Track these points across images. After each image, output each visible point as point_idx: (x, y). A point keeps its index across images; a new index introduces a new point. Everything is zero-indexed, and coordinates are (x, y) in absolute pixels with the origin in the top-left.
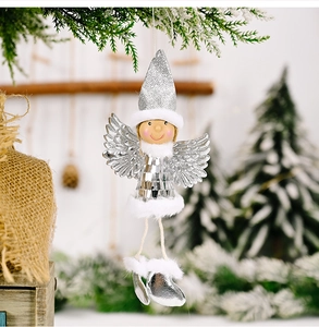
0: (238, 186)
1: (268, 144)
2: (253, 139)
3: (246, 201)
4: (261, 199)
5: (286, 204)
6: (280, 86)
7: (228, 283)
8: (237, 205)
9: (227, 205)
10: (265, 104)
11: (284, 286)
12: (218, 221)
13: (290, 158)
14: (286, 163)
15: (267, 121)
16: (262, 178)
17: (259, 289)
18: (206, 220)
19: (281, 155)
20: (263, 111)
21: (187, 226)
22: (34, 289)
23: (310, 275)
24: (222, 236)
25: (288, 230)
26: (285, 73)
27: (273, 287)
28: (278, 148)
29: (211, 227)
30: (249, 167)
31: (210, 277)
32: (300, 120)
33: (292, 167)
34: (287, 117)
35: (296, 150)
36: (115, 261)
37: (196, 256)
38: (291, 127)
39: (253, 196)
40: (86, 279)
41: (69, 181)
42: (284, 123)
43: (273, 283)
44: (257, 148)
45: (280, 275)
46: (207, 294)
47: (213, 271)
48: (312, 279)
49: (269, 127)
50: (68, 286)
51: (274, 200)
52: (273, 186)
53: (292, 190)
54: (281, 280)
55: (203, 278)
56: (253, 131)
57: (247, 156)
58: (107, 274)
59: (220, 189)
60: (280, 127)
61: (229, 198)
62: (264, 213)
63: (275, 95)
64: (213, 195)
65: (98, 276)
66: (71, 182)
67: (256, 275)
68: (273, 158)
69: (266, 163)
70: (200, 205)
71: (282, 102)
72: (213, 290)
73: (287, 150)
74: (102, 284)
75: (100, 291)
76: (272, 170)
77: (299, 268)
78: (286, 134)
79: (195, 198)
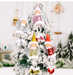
0: (66, 49)
2: (68, 42)
4: (69, 51)
6: (71, 34)
8: (66, 52)
9: (64, 52)
12: (63, 54)
18: (61, 54)
19: (72, 44)
20: (69, 38)
24: (64, 56)
26: (72, 32)
30: (67, 46)
49: (70, 40)
57: (67, 44)
60: (71, 40)
61: (64, 51)
64: (62, 50)
71: (72, 36)
79: (59, 51)
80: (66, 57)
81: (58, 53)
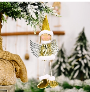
0: (71, 60)
1: (79, 48)
2: (75, 47)
3: (73, 64)
4: (77, 63)
5: (83, 65)
6: (82, 33)
7: (66, 86)
9: (68, 65)
10: (78, 37)
11: (81, 87)
12: (65, 69)
13: (85, 52)
14: (83, 54)
15: (79, 42)
16: (77, 58)
17: (74, 88)
18: (62, 69)
19: (82, 51)
21: (57, 70)
22: (7, 90)
23: (88, 84)
24: (67, 73)
25: (84, 71)
26: (84, 29)
27: (78, 88)
28: (81, 49)
29: (63, 71)
30: (74, 54)
31: (62, 85)
32: (88, 42)
33: (85, 54)
34: (84, 41)
35: (86, 50)
36: (37, 80)
37: (58, 79)
38: (85, 44)
39: (75, 62)
40: (29, 85)
41: (26, 58)
42: (83, 43)
43: (78, 86)
44: (76, 49)
45: (80, 84)
46: (61, 89)
47: (62, 83)
48: (88, 86)
49: (79, 44)
50: (24, 87)
51: (80, 63)
52: (80, 60)
53: (85, 61)
54: (81, 86)
55: (60, 85)
56: (75, 45)
57: (73, 52)
58: (34, 84)
59: (66, 60)
60: (82, 44)
61: (68, 63)
62: (77, 67)
63: (81, 35)
64: (64, 62)
65: (32, 84)
66: (27, 58)
67: (74, 84)
68: (80, 52)
69: (78, 53)
70: (61, 65)
71: (83, 37)
72: (62, 88)
73: (84, 50)
74: (33, 86)
75: (32, 88)
76: (80, 55)
77: (85, 82)
78: (84, 45)
79: (59, 63)
80: (72, 74)
81: (57, 66)
